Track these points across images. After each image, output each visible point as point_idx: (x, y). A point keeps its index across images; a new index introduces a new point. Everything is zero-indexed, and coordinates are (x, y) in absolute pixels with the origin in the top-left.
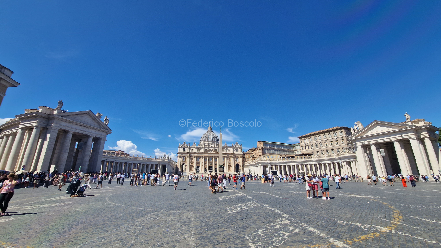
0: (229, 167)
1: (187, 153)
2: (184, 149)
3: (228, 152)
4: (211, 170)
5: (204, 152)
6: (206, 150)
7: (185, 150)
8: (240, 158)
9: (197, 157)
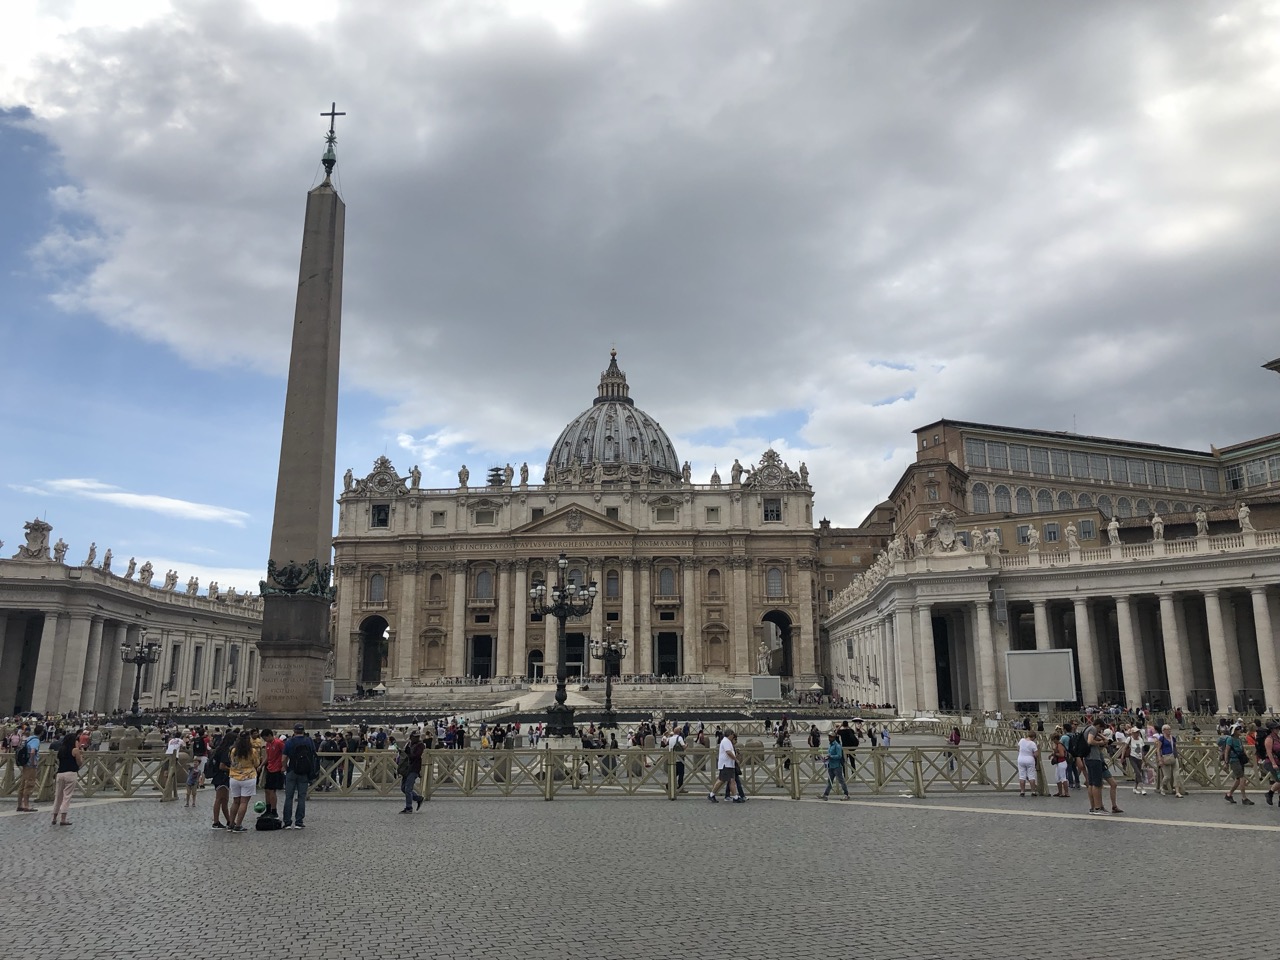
0: (715, 635)
1: (401, 542)
2: (381, 515)
3: (701, 524)
4: (579, 658)
5: (526, 529)
6: (537, 513)
7: (387, 515)
8: (794, 567)
9: (469, 567)
